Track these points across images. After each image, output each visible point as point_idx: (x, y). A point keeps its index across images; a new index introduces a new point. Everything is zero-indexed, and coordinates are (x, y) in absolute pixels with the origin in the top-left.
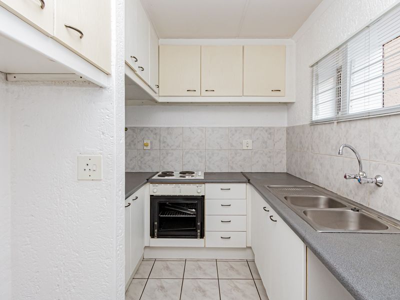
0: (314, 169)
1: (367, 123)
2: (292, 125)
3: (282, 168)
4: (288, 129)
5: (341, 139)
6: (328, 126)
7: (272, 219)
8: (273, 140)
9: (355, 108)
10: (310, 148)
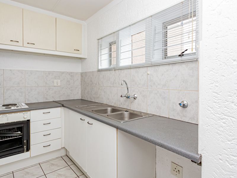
0: (100, 95)
1: (129, 70)
2: (84, 71)
3: (79, 97)
4: (82, 74)
5: (116, 78)
6: (108, 72)
7: (89, 124)
8: (74, 80)
9: (124, 63)
10: (97, 84)
